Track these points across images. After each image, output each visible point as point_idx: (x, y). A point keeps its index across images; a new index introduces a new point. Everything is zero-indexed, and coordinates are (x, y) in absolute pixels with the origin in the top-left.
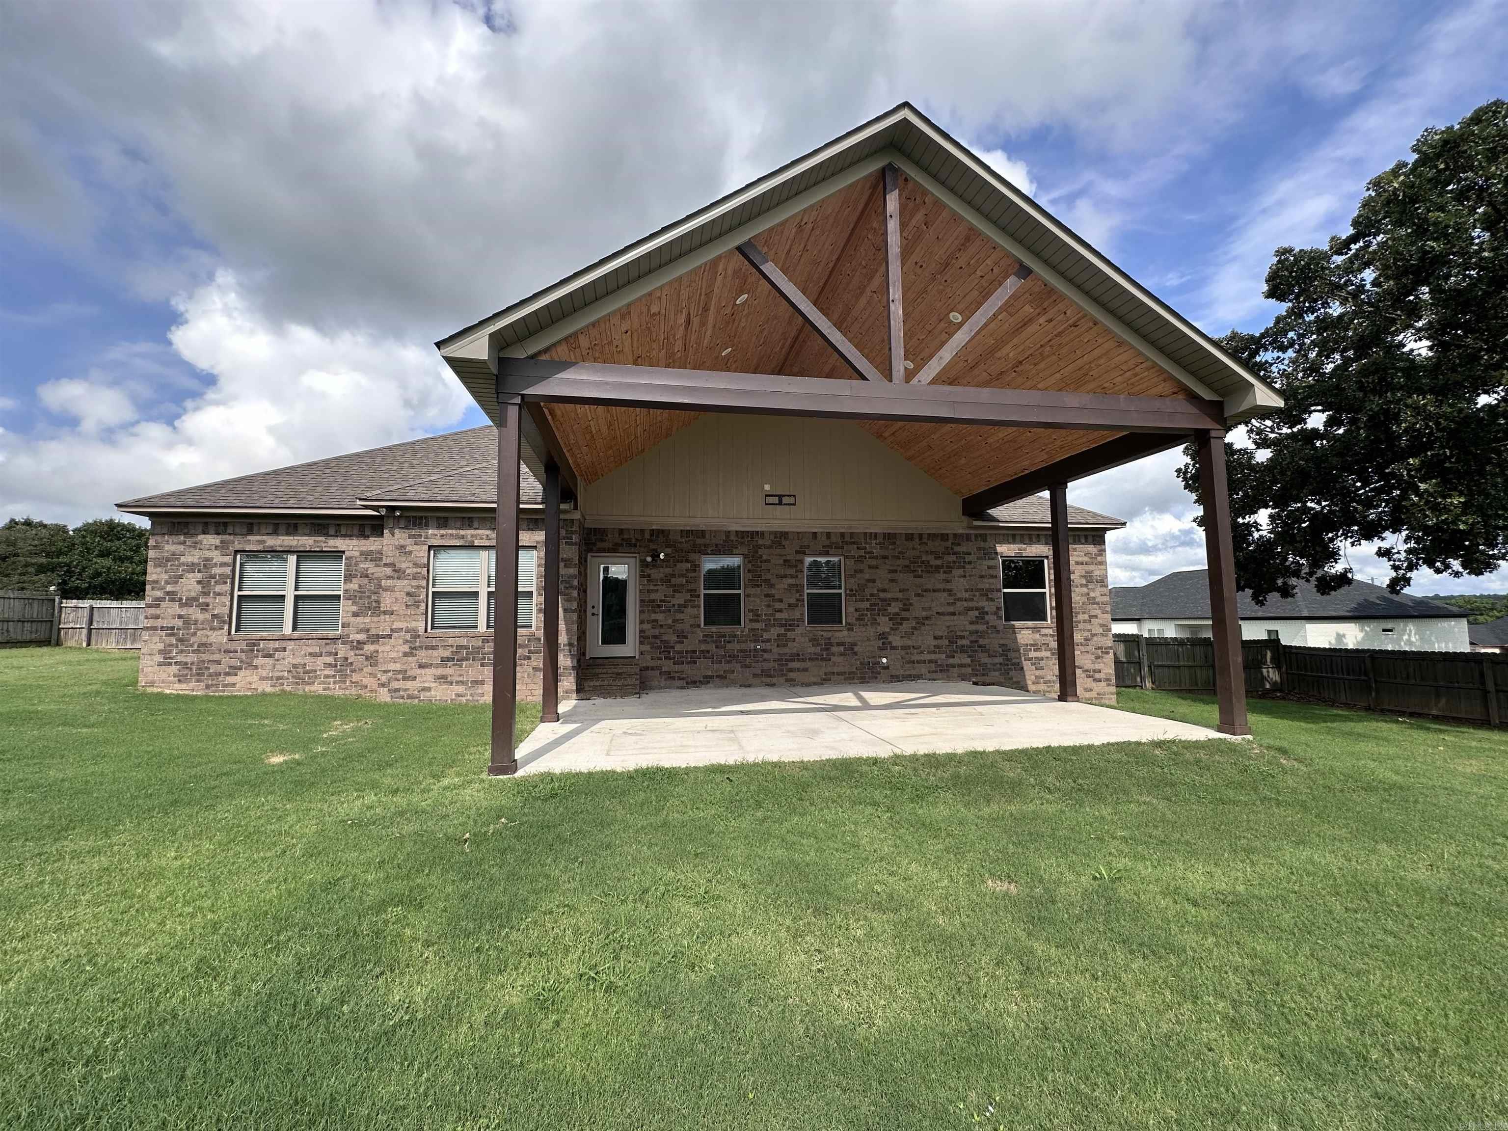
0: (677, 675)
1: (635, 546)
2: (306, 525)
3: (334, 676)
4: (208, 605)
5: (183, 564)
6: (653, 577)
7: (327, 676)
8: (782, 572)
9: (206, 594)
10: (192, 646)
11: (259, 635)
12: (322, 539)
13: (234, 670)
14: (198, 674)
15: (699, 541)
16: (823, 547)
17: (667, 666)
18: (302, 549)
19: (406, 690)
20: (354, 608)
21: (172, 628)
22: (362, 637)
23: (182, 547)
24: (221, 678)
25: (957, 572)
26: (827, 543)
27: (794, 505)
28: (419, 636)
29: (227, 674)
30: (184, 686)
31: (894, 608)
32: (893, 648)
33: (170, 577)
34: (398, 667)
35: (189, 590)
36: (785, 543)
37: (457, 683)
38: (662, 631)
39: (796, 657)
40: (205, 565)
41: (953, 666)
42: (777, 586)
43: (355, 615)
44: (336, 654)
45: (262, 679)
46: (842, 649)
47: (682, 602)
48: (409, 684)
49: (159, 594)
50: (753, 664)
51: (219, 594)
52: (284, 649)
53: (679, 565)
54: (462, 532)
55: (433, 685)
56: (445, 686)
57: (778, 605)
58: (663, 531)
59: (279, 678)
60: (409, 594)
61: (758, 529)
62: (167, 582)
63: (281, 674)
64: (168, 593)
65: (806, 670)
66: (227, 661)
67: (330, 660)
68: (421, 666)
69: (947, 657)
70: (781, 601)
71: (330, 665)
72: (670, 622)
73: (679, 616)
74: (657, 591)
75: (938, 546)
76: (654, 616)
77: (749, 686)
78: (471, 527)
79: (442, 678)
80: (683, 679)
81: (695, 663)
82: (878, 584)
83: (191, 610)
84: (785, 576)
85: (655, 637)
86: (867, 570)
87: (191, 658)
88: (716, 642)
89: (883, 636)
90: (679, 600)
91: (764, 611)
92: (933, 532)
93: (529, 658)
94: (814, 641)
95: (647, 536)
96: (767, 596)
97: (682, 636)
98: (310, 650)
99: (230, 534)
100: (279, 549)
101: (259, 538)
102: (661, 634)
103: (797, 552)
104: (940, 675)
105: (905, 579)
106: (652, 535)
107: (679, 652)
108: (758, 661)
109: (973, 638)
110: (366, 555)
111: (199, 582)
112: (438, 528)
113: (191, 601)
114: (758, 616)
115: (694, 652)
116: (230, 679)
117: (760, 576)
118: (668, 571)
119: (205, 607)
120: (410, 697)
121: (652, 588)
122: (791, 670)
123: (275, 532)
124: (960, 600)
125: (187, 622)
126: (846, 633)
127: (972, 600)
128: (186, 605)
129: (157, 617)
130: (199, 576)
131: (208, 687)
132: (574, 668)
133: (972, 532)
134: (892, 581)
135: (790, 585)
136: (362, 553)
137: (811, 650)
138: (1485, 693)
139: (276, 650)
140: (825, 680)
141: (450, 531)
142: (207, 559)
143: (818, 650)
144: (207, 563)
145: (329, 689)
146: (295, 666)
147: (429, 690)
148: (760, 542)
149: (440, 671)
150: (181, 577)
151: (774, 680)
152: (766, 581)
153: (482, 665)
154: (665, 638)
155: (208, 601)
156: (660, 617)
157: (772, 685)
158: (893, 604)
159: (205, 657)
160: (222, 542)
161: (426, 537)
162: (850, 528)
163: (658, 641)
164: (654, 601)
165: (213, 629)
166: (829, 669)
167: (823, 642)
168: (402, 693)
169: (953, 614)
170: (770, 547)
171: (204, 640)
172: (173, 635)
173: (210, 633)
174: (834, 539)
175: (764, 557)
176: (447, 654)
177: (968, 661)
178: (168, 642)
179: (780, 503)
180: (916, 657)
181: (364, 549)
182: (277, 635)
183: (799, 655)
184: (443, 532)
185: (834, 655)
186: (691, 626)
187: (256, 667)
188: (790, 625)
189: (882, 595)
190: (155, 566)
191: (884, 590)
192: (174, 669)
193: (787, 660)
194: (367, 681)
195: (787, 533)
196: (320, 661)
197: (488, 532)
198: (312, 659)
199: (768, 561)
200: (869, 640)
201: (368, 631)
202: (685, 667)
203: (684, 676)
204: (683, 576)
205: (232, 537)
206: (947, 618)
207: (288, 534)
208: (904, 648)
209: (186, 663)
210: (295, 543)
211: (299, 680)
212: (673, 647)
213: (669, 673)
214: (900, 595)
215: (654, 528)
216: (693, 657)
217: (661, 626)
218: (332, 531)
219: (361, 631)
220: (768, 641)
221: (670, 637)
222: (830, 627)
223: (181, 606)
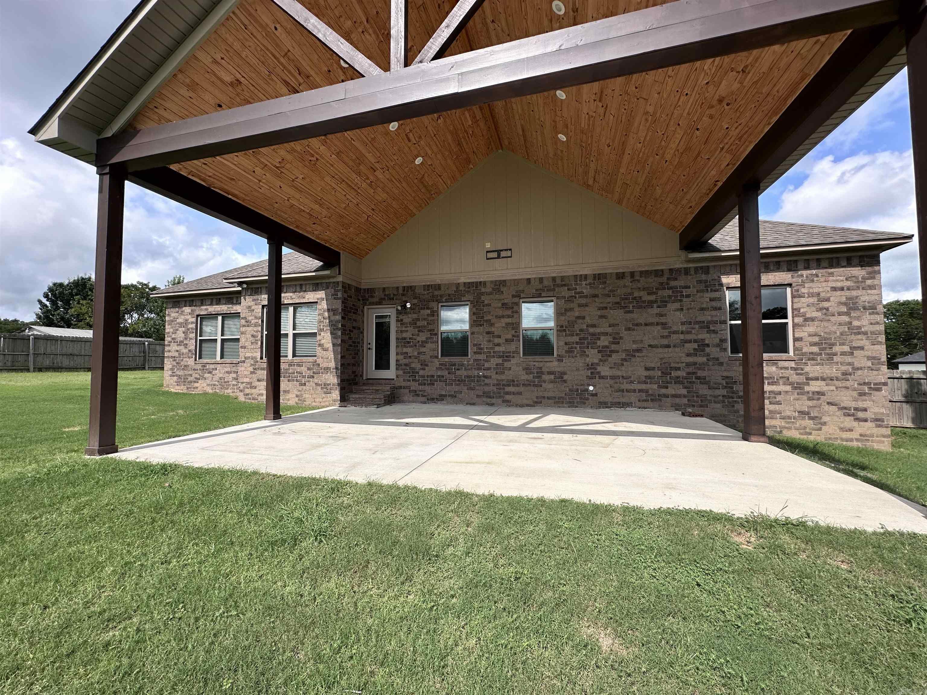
0: (421, 393)
1: (393, 299)
2: (224, 298)
3: (237, 385)
4: (187, 344)
5: (178, 323)
6: (405, 321)
7: (234, 385)
8: (500, 313)
9: (186, 339)
10: (181, 366)
11: (208, 361)
12: (231, 306)
13: (197, 380)
14: (184, 382)
15: (436, 293)
16: (536, 290)
17: (414, 386)
18: (224, 312)
19: (252, 394)
21: (175, 357)
23: (177, 314)
24: (192, 384)
25: (673, 306)
26: (540, 286)
27: (511, 257)
28: (257, 362)
29: (195, 382)
30: (179, 387)
31: (604, 341)
32: (601, 377)
33: (173, 330)
34: (247, 380)
35: (180, 337)
36: (503, 289)
38: (410, 360)
39: (512, 382)
40: (186, 324)
41: (667, 396)
42: (496, 325)
44: (237, 372)
45: (208, 385)
46: (552, 377)
47: (424, 339)
48: (253, 391)
49: (170, 339)
50: (477, 388)
51: (192, 339)
52: (217, 369)
53: (422, 312)
57: (496, 341)
58: (411, 287)
59: (214, 385)
60: (252, 336)
61: (482, 280)
62: (173, 333)
63: (215, 383)
64: (173, 339)
65: (520, 393)
66: (194, 375)
67: (235, 375)
68: (258, 380)
69: (660, 387)
70: (499, 337)
71: (235, 378)
72: (416, 354)
73: (423, 350)
74: (407, 331)
75: (653, 282)
76: (405, 350)
77: (474, 404)
80: (425, 396)
81: (433, 384)
82: (588, 320)
83: (181, 348)
84: (503, 317)
85: (406, 365)
86: (577, 309)
87: (181, 373)
88: (448, 369)
89: (592, 367)
90: (422, 337)
91: (485, 345)
92: (647, 269)
93: (313, 377)
94: (528, 370)
95: (401, 291)
96: (488, 333)
97: (424, 365)
98: (226, 370)
99: (194, 305)
100: (214, 313)
101: (205, 307)
102: (410, 363)
103: (513, 296)
104: (650, 404)
105: (617, 315)
106: (404, 291)
107: (423, 376)
108: (480, 385)
109: (691, 369)
111: (184, 333)
113: (181, 343)
114: (481, 349)
115: (433, 376)
116: (196, 385)
117: (483, 317)
118: (415, 316)
119: (186, 346)
120: (254, 399)
121: (404, 329)
122: (508, 393)
123: (212, 303)
124: (675, 332)
125: (180, 354)
126: (556, 363)
127: (690, 333)
129: (169, 351)
130: (184, 329)
131: (188, 388)
132: (338, 384)
133: (691, 265)
134: (601, 317)
135: (507, 324)
137: (524, 377)
139: (213, 369)
140: (536, 402)
142: (187, 320)
143: (531, 377)
144: (186, 322)
145: (234, 392)
146: (220, 378)
148: (483, 290)
150: (177, 330)
151: (493, 401)
152: (487, 321)
153: (289, 381)
154: (413, 365)
155: (187, 342)
156: (409, 350)
157: (492, 405)
158: (602, 338)
159: (186, 372)
160: (192, 311)
161: (261, 300)
162: (561, 272)
163: (408, 368)
164: (405, 339)
165: (189, 357)
166: (541, 394)
167: (535, 371)
168: (250, 396)
169: (668, 346)
170: (491, 293)
171: (186, 363)
172: (175, 360)
173: (188, 360)
174: (546, 283)
175: (486, 302)
177: (684, 392)
178: (173, 364)
179: (499, 257)
180: (625, 386)
182: (213, 361)
183: (513, 381)
185: (545, 382)
186: (431, 357)
187: (205, 379)
188: (506, 357)
189: (591, 330)
190: (168, 325)
191: (594, 326)
192: (175, 378)
193: (504, 385)
195: (505, 281)
196: (231, 376)
197: (291, 294)
198: (227, 375)
199: (489, 305)
200: (578, 370)
202: (426, 388)
203: (426, 394)
204: (425, 319)
205: (195, 308)
206: (660, 350)
207: (217, 304)
208: (613, 377)
209: (180, 376)
210: (219, 309)
211: (222, 387)
212: (418, 373)
213: (416, 391)
214: (610, 330)
215: (405, 285)
216: (432, 380)
217: (410, 357)
218: (235, 301)
220: (489, 369)
221: (416, 365)
222: (547, 358)
223: (178, 345)
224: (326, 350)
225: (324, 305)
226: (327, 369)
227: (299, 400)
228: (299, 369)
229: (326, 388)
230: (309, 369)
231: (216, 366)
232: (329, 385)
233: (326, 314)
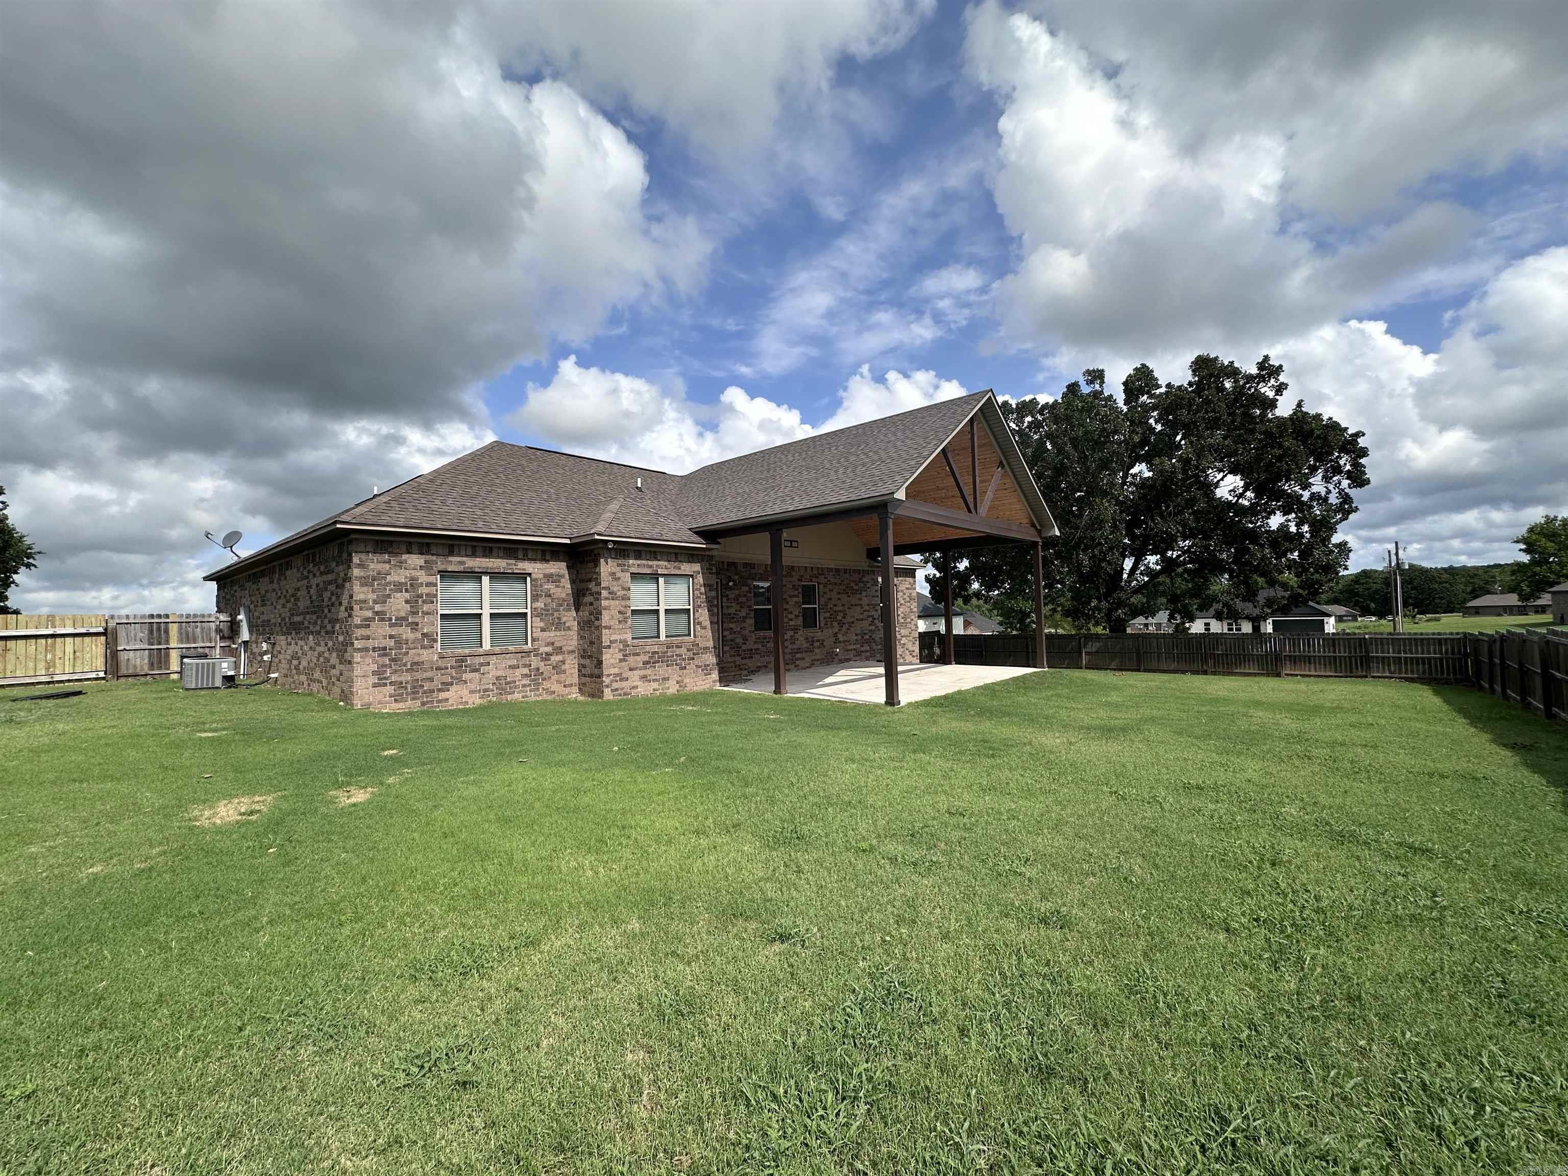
1: (719, 573)
2: (499, 548)
3: (530, 685)
4: (417, 624)
5: (390, 583)
6: (730, 596)
7: (524, 686)
8: (792, 593)
9: (414, 613)
10: (405, 665)
11: (467, 651)
12: (513, 561)
13: (446, 686)
14: (414, 693)
16: (810, 576)
17: (738, 660)
18: (496, 571)
19: (622, 689)
20: (542, 625)
21: (385, 648)
22: (549, 649)
23: (387, 566)
24: (435, 695)
25: (864, 594)
26: (810, 573)
27: (798, 547)
28: (628, 646)
29: (440, 690)
30: (401, 705)
31: (839, 618)
32: (840, 642)
33: (377, 596)
34: (616, 671)
35: (399, 610)
36: (793, 573)
37: (654, 680)
38: (735, 636)
39: (799, 651)
40: (412, 585)
41: (863, 652)
42: (790, 603)
43: (543, 630)
44: (530, 665)
45: (472, 692)
46: (818, 644)
48: (624, 684)
49: (369, 614)
51: (428, 613)
52: (489, 664)
53: (743, 588)
54: (650, 563)
55: (639, 683)
56: (647, 684)
57: (790, 616)
58: (734, 563)
59: (485, 690)
60: (619, 612)
62: (375, 602)
63: (487, 687)
64: (377, 613)
65: (803, 659)
66: (439, 678)
67: (526, 671)
68: (631, 669)
70: (791, 613)
71: (526, 675)
72: (739, 629)
73: (744, 625)
74: (732, 607)
75: (856, 577)
76: (731, 626)
78: (656, 559)
79: (644, 678)
81: (752, 657)
82: (834, 601)
83: (401, 630)
84: (793, 596)
85: (732, 640)
86: (829, 592)
87: (406, 677)
88: (762, 642)
89: (835, 635)
90: (743, 613)
92: (855, 568)
93: (693, 659)
94: (806, 639)
95: (726, 566)
96: (785, 609)
97: (745, 639)
98: (510, 663)
99: (433, 555)
100: (477, 570)
101: (459, 559)
102: (735, 638)
103: (799, 580)
104: (858, 658)
105: (844, 597)
106: (728, 565)
107: (744, 651)
109: (870, 634)
110: (549, 577)
111: (407, 602)
112: (636, 559)
113: (401, 621)
115: (751, 650)
116: (443, 695)
118: (737, 592)
119: (414, 626)
120: (625, 694)
121: (730, 604)
122: (797, 659)
123: (474, 555)
124: (865, 611)
125: (399, 642)
126: (819, 633)
127: (869, 611)
128: (395, 625)
129: (368, 638)
130: (407, 595)
131: (423, 704)
132: (717, 664)
133: (870, 569)
134: (838, 599)
135: (796, 602)
136: (545, 576)
137: (806, 645)
138: (1028, 652)
139: (482, 664)
140: (812, 665)
141: (643, 562)
142: (413, 579)
143: (808, 645)
144: (414, 583)
145: (526, 696)
146: (498, 678)
147: (637, 687)
149: (642, 672)
150: (389, 596)
154: (737, 641)
155: (417, 620)
156: (733, 625)
158: (839, 614)
159: (419, 675)
160: (426, 562)
161: (629, 566)
162: (822, 566)
163: (733, 643)
164: (730, 614)
165: (423, 647)
166: (813, 658)
167: (810, 640)
168: (619, 692)
169: (863, 620)
170: (786, 576)
171: (416, 659)
172: (385, 655)
173: (421, 652)
174: (813, 570)
176: (647, 659)
177: (868, 648)
178: (381, 663)
179: (791, 546)
180: (850, 647)
181: (548, 571)
183: (800, 649)
184: (639, 562)
185: (815, 648)
186: (750, 632)
187: (466, 682)
188: (795, 630)
189: (835, 608)
190: (362, 585)
191: (835, 605)
192: (390, 689)
193: (795, 653)
194: (555, 687)
195: (794, 566)
196: (518, 672)
197: (666, 563)
198: (511, 671)
200: (830, 637)
201: (553, 644)
202: (748, 661)
203: (747, 667)
204: (745, 596)
205: (434, 558)
206: (860, 622)
207: (484, 556)
208: (844, 642)
209: (401, 683)
210: (490, 565)
211: (502, 691)
212: (741, 647)
213: (740, 666)
214: (842, 608)
215: (730, 560)
216: (751, 653)
217: (735, 632)
218: (520, 556)
219: (547, 645)
221: (739, 640)
222: (812, 630)
223: (391, 626)
224: (704, 628)
225: (700, 579)
226: (706, 648)
227: (680, 686)
228: (678, 651)
229: (706, 669)
230: (688, 650)
231: (487, 659)
232: (708, 665)
233: (703, 589)
